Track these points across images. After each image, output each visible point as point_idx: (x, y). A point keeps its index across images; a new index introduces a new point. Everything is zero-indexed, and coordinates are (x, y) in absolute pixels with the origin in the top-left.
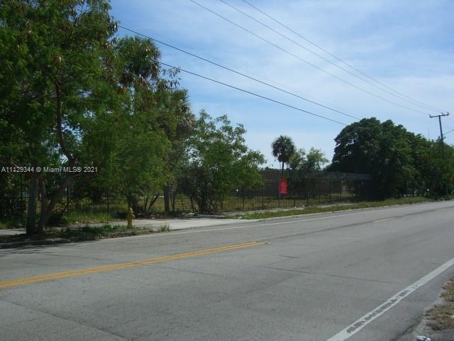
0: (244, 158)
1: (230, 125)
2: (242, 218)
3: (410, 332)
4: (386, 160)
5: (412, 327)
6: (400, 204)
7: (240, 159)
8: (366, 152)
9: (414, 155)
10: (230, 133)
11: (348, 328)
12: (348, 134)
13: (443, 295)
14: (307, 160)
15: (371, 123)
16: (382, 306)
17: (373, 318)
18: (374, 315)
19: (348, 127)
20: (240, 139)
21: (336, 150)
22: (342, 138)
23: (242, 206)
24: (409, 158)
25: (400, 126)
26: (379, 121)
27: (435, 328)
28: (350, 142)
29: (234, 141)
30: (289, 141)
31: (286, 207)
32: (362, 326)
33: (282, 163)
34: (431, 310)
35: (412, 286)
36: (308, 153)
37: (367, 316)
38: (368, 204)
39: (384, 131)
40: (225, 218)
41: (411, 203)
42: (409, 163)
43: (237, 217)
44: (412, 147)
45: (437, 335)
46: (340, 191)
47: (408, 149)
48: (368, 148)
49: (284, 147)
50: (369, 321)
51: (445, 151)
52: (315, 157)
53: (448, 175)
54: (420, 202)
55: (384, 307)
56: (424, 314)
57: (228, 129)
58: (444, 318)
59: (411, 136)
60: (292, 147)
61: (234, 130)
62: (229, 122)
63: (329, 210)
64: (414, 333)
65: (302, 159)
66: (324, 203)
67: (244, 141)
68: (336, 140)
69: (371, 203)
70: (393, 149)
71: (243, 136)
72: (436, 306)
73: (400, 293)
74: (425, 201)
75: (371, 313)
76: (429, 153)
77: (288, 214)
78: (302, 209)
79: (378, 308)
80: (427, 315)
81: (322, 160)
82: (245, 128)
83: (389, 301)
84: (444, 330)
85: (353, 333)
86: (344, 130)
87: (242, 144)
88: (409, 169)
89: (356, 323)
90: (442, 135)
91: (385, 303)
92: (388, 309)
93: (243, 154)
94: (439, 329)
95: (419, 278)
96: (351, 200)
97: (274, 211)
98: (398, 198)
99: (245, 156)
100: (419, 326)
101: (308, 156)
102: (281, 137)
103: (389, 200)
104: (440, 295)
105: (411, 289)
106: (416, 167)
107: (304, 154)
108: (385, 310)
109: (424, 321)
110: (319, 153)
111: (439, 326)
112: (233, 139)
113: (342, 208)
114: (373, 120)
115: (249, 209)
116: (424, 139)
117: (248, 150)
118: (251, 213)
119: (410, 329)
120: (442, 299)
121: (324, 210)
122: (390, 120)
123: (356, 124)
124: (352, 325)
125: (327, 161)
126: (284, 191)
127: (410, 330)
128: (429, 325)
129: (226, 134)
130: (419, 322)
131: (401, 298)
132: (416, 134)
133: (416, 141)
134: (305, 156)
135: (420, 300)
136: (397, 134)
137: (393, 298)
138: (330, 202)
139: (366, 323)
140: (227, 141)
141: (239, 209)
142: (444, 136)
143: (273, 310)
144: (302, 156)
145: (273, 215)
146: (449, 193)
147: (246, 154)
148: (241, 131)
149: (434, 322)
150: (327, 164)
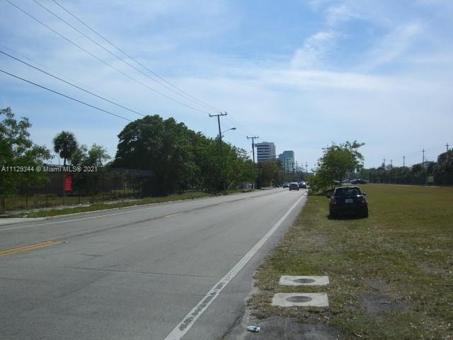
0: (28, 153)
1: (14, 118)
2: (28, 217)
3: (239, 324)
4: (169, 157)
5: (238, 318)
6: (183, 199)
7: (23, 154)
8: (149, 148)
9: (194, 151)
10: (13, 127)
11: (179, 325)
12: (131, 131)
13: (256, 285)
14: (88, 156)
15: (155, 120)
16: (203, 300)
17: (200, 313)
18: (199, 310)
19: (131, 124)
20: (25, 133)
21: (119, 146)
22: (125, 135)
23: (25, 204)
24: (190, 154)
25: (182, 124)
26: (161, 118)
27: (260, 317)
28: (134, 138)
29: (18, 136)
30: (71, 137)
31: (70, 204)
32: (192, 322)
33: (63, 159)
34: (250, 301)
35: (224, 278)
36: (89, 149)
37: (193, 311)
38: (153, 200)
39: (167, 128)
40: (9, 217)
41: (193, 198)
42: (191, 160)
43: (22, 216)
44: (193, 145)
45: (264, 323)
46: (121, 188)
47: (189, 146)
48: (151, 145)
49: (66, 143)
50: (198, 316)
51: (223, 148)
52: (97, 154)
53: (225, 171)
54: (202, 197)
55: (206, 301)
56: (246, 304)
57: (12, 123)
58: (265, 306)
59: (191, 133)
60: (75, 143)
61: (18, 123)
62: (13, 115)
63: (115, 206)
64: (243, 324)
65: (84, 155)
66: (108, 199)
67: (28, 135)
68: (119, 136)
69: (155, 198)
70: (175, 146)
71: (28, 130)
72: (254, 296)
73: (216, 286)
74: (205, 196)
75: (196, 308)
76: (208, 150)
77: (75, 211)
78: (88, 206)
79: (201, 303)
80: (248, 305)
81: (104, 157)
82: (30, 122)
83: (209, 294)
84: (269, 318)
85: (186, 330)
86: (127, 127)
87: (27, 138)
88: (191, 166)
89: (184, 319)
90: (220, 133)
91: (206, 297)
92: (210, 303)
93: (28, 149)
94: (263, 317)
95: (228, 270)
96: (136, 196)
97: (61, 208)
98: (180, 193)
99: (29, 151)
100: (245, 317)
101: (90, 153)
102: (63, 133)
103: (172, 196)
104: (253, 285)
105: (225, 281)
106: (197, 164)
107: (86, 150)
108: (208, 304)
109: (248, 311)
110: (101, 149)
111: (263, 314)
112: (16, 133)
113: (128, 204)
114: (156, 117)
115: (32, 207)
116: (204, 137)
117: (33, 145)
118: (36, 211)
119: (238, 319)
120: (257, 288)
121: (111, 207)
122: (172, 118)
123: (139, 121)
124: (182, 322)
125: (109, 157)
126: (68, 188)
127: (238, 321)
128: (253, 314)
129: (9, 128)
130: (243, 313)
131: (219, 291)
132: (196, 133)
133: (196, 138)
134: (87, 152)
135: (238, 291)
136: (179, 131)
137: (212, 291)
138: (115, 198)
139: (195, 319)
140: (10, 135)
141: (22, 208)
142: (222, 135)
143: (96, 313)
144: (84, 153)
145: (59, 212)
146: (226, 188)
147: (31, 149)
148: (25, 125)
149: (257, 311)
150: (109, 161)
